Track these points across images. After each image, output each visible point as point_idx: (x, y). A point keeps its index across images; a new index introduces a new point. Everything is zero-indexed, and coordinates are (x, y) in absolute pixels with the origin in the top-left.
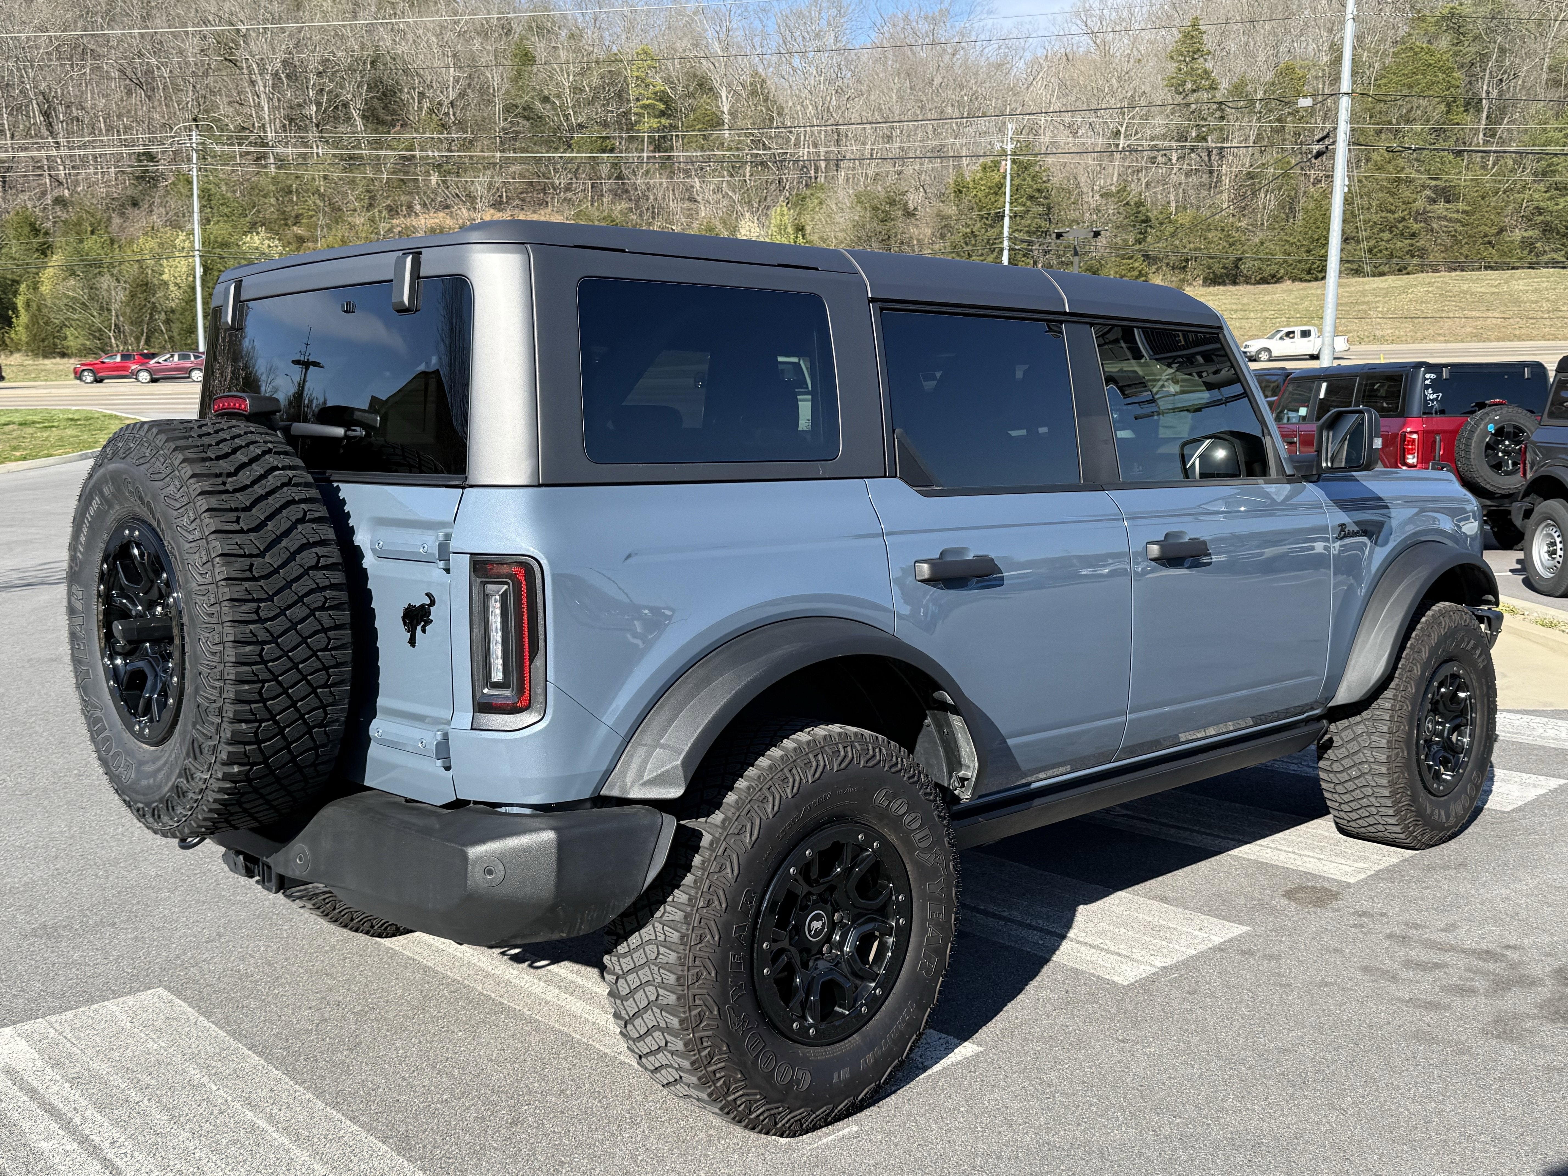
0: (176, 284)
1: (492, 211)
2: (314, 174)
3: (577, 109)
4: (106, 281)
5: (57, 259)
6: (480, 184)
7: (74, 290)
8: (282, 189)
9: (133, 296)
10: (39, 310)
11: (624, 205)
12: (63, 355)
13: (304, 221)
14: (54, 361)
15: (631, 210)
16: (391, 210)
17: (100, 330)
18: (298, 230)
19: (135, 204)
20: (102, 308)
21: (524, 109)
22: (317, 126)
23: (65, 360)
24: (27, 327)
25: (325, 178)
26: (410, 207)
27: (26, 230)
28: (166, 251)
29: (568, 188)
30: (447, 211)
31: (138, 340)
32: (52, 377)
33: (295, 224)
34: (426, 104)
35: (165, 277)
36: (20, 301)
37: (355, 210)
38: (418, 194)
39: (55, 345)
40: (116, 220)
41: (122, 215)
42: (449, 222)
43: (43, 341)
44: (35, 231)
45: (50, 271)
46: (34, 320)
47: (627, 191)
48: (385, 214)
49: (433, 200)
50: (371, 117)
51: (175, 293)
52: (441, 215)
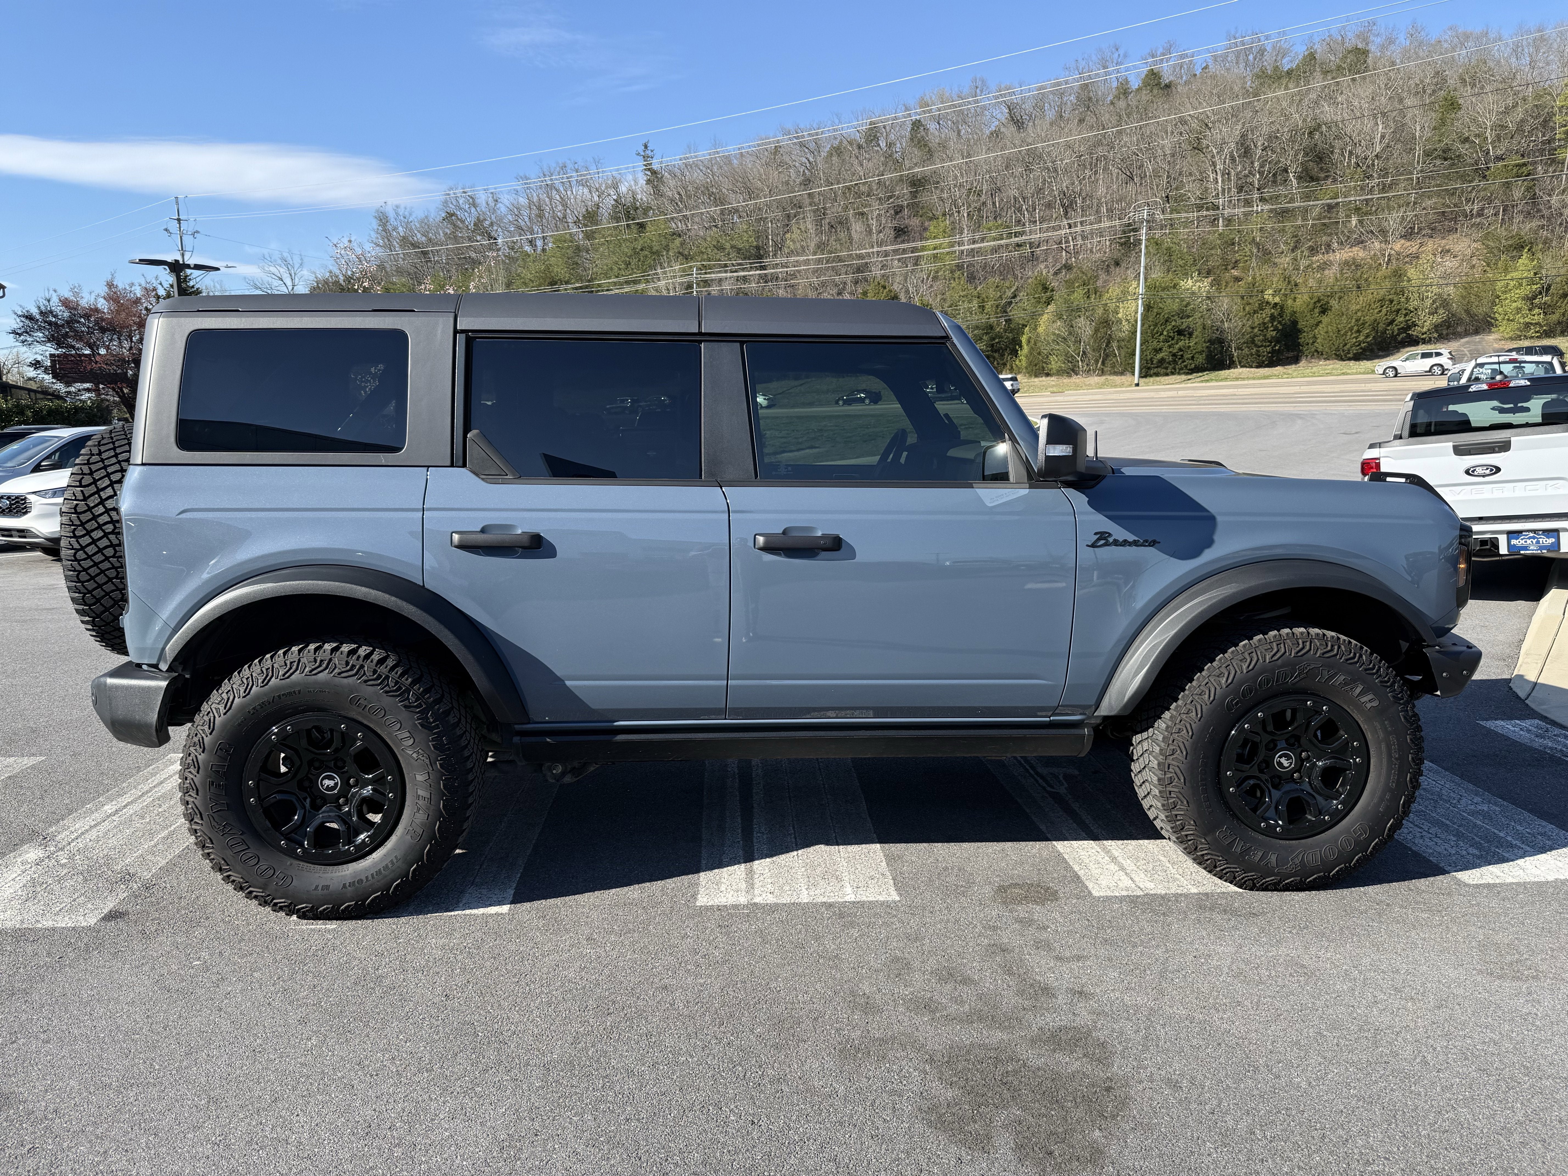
0: (1127, 320)
1: (1403, 241)
2: (1253, 227)
3: (1497, 144)
4: (1081, 322)
5: (1051, 308)
6: (1393, 220)
7: (1059, 330)
8: (1226, 242)
9: (1097, 330)
10: (1035, 344)
11: (1535, 223)
12: (1048, 375)
13: (1241, 265)
14: (1041, 379)
15: (1543, 227)
16: (1313, 250)
17: (1072, 356)
18: (1235, 273)
19: (1117, 264)
20: (1076, 342)
21: (1444, 152)
22: (1258, 190)
23: (1049, 378)
24: (1027, 357)
25: (1261, 229)
26: (1329, 246)
27: (1040, 288)
28: (1123, 297)
29: (1480, 214)
30: (1360, 246)
31: (1097, 361)
32: (1037, 390)
33: (1233, 268)
34: (1353, 161)
35: (1120, 315)
36: (1024, 339)
37: (1283, 253)
38: (1337, 234)
39: (1043, 367)
40: (1103, 276)
41: (1108, 272)
42: (1362, 254)
43: (1036, 365)
44: (1045, 289)
45: (1045, 317)
46: (1032, 350)
47: (1539, 211)
48: (1306, 253)
49: (1348, 237)
50: (1307, 177)
51: (1126, 326)
52: (1355, 249)
